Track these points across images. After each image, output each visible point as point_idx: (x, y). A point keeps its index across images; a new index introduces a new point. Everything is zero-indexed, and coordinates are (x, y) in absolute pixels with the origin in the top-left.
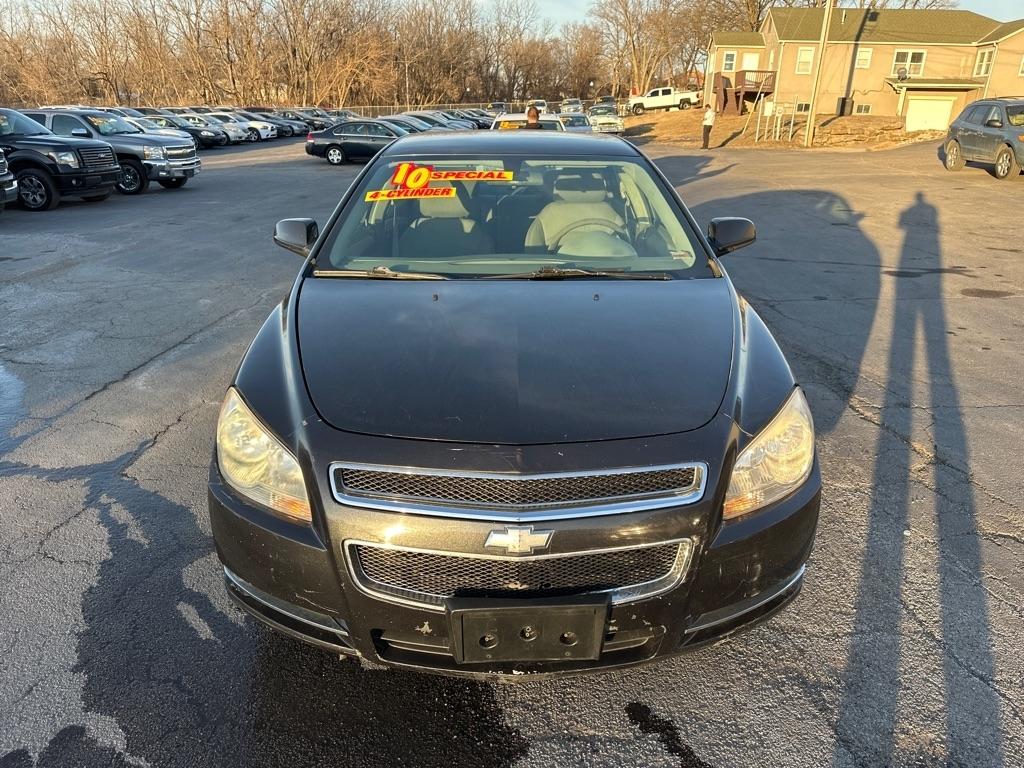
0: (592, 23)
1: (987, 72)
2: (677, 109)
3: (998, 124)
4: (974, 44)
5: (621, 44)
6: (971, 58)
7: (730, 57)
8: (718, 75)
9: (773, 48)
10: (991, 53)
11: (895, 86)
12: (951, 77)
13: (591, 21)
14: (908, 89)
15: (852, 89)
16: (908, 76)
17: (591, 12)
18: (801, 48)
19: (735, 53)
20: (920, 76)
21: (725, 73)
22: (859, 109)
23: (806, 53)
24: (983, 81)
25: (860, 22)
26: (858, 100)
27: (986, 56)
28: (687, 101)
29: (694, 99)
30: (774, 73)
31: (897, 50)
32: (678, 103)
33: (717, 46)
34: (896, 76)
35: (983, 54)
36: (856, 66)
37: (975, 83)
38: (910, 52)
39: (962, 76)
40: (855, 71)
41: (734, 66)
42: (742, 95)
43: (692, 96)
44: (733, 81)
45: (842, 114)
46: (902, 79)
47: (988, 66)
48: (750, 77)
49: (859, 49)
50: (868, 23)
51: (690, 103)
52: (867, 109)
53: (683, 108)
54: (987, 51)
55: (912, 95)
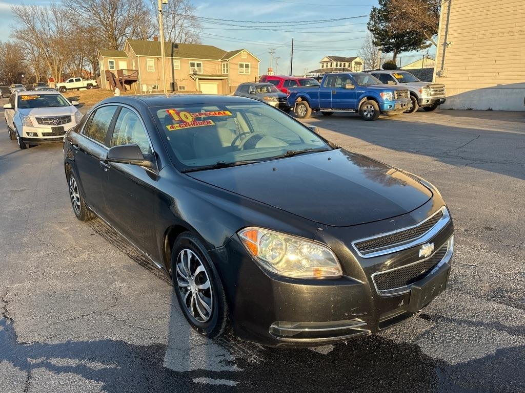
0: (14, 42)
1: (227, 72)
2: (85, 89)
3: (254, 93)
4: (220, 60)
5: (36, 55)
6: (220, 66)
7: (112, 63)
8: (107, 72)
9: (133, 59)
10: (227, 64)
11: (193, 77)
12: (214, 74)
13: (13, 41)
14: (199, 79)
15: (175, 78)
16: (197, 73)
17: (12, 36)
18: (147, 59)
19: (113, 60)
20: (202, 73)
21: (111, 70)
22: (180, 88)
23: (151, 62)
24: (227, 76)
25: (171, 49)
26: (179, 84)
27: (225, 65)
28: (91, 85)
29: (95, 84)
30: (137, 71)
31: (190, 62)
32: (86, 86)
33: (103, 57)
34: (193, 73)
35: (224, 65)
36: (174, 68)
37: (224, 76)
38: (196, 63)
39: (218, 74)
40: (175, 71)
41: (115, 67)
42: (123, 81)
43: (94, 82)
44: (116, 74)
45: (174, 90)
46: (195, 74)
47: (227, 69)
48: (125, 73)
49: (174, 61)
50: (174, 49)
51: (92, 86)
52: (184, 88)
53: (89, 89)
54: (225, 63)
55: (202, 82)
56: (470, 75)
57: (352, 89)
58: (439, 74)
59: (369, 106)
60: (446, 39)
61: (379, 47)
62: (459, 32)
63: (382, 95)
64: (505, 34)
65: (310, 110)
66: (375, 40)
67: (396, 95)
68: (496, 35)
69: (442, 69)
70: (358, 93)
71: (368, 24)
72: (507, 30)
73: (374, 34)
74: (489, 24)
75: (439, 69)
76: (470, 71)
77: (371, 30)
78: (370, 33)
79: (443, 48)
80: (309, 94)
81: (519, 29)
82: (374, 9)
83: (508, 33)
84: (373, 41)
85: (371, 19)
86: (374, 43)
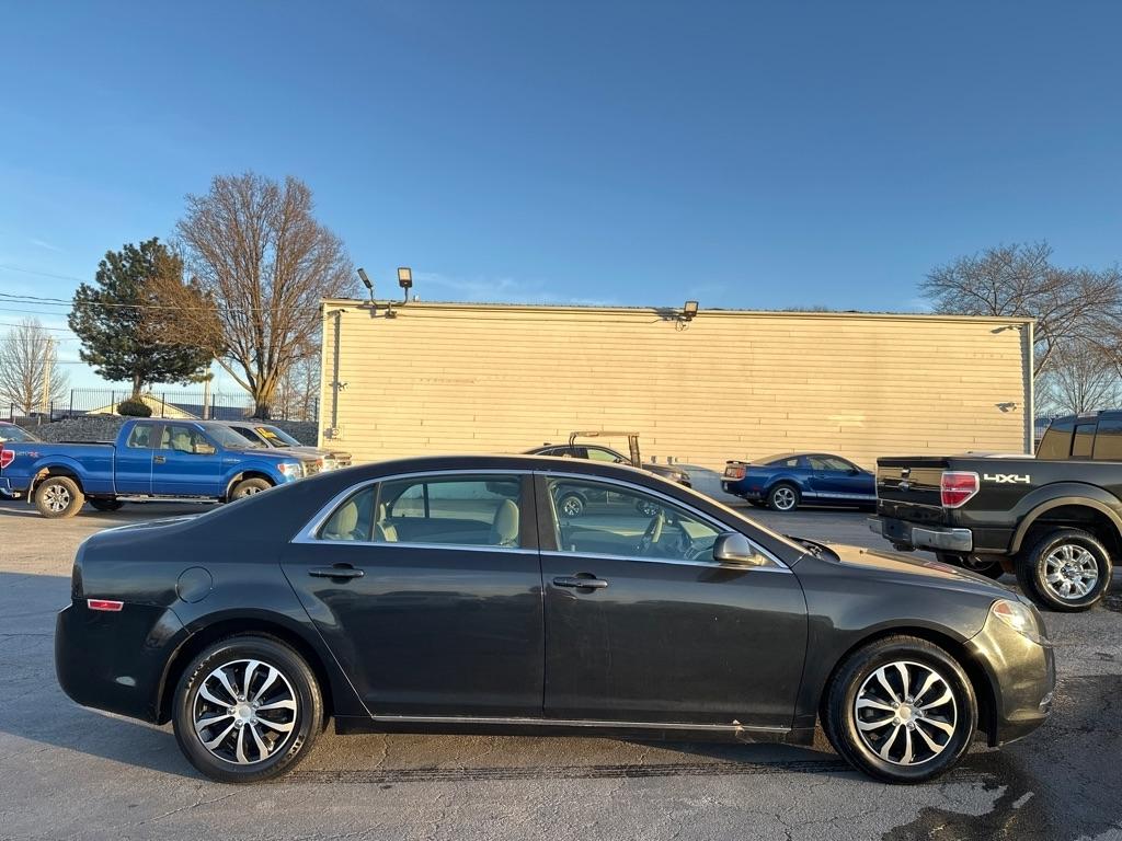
56: (384, 439)
57: (208, 454)
58: (329, 434)
59: (253, 490)
60: (336, 376)
61: (96, 367)
62: (358, 368)
63: (283, 469)
64: (431, 382)
65: (80, 499)
66: (87, 352)
67: (305, 469)
68: (418, 381)
69: (334, 424)
70: (223, 463)
71: (69, 316)
72: (434, 376)
73: (83, 339)
74: (406, 363)
75: (329, 426)
76: (382, 433)
77: (75, 330)
78: (74, 335)
79: (331, 390)
80: (81, 463)
81: (449, 377)
82: (84, 289)
83: (435, 380)
84: (82, 353)
85: (77, 308)
86: (83, 357)
